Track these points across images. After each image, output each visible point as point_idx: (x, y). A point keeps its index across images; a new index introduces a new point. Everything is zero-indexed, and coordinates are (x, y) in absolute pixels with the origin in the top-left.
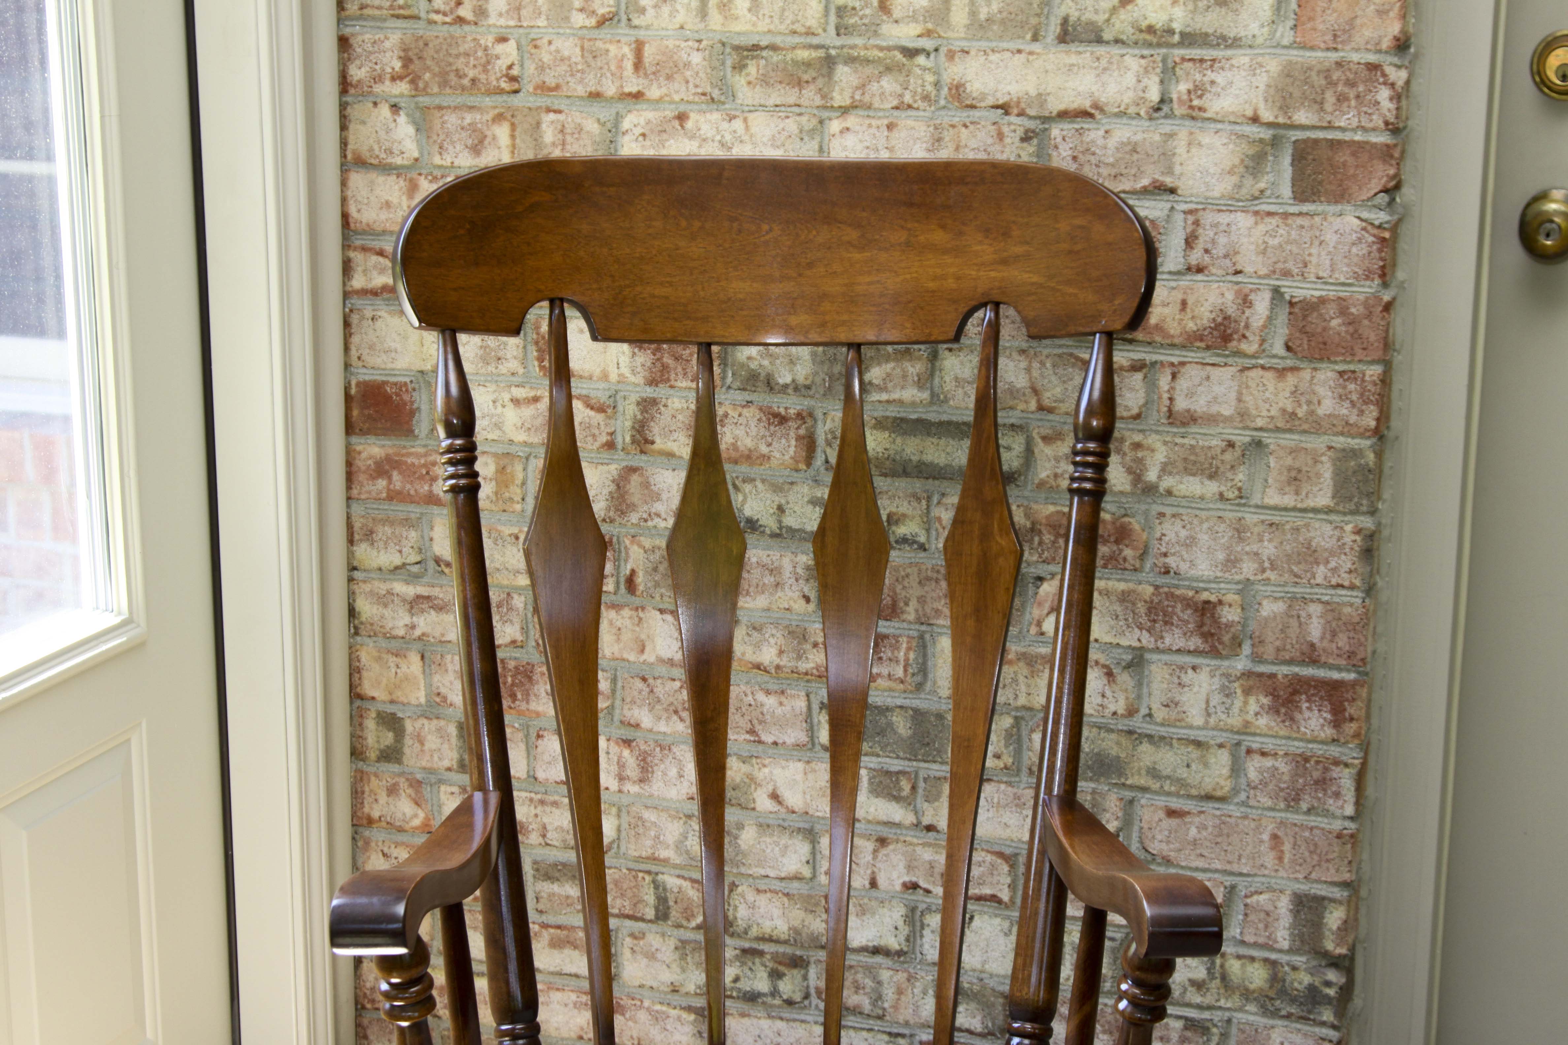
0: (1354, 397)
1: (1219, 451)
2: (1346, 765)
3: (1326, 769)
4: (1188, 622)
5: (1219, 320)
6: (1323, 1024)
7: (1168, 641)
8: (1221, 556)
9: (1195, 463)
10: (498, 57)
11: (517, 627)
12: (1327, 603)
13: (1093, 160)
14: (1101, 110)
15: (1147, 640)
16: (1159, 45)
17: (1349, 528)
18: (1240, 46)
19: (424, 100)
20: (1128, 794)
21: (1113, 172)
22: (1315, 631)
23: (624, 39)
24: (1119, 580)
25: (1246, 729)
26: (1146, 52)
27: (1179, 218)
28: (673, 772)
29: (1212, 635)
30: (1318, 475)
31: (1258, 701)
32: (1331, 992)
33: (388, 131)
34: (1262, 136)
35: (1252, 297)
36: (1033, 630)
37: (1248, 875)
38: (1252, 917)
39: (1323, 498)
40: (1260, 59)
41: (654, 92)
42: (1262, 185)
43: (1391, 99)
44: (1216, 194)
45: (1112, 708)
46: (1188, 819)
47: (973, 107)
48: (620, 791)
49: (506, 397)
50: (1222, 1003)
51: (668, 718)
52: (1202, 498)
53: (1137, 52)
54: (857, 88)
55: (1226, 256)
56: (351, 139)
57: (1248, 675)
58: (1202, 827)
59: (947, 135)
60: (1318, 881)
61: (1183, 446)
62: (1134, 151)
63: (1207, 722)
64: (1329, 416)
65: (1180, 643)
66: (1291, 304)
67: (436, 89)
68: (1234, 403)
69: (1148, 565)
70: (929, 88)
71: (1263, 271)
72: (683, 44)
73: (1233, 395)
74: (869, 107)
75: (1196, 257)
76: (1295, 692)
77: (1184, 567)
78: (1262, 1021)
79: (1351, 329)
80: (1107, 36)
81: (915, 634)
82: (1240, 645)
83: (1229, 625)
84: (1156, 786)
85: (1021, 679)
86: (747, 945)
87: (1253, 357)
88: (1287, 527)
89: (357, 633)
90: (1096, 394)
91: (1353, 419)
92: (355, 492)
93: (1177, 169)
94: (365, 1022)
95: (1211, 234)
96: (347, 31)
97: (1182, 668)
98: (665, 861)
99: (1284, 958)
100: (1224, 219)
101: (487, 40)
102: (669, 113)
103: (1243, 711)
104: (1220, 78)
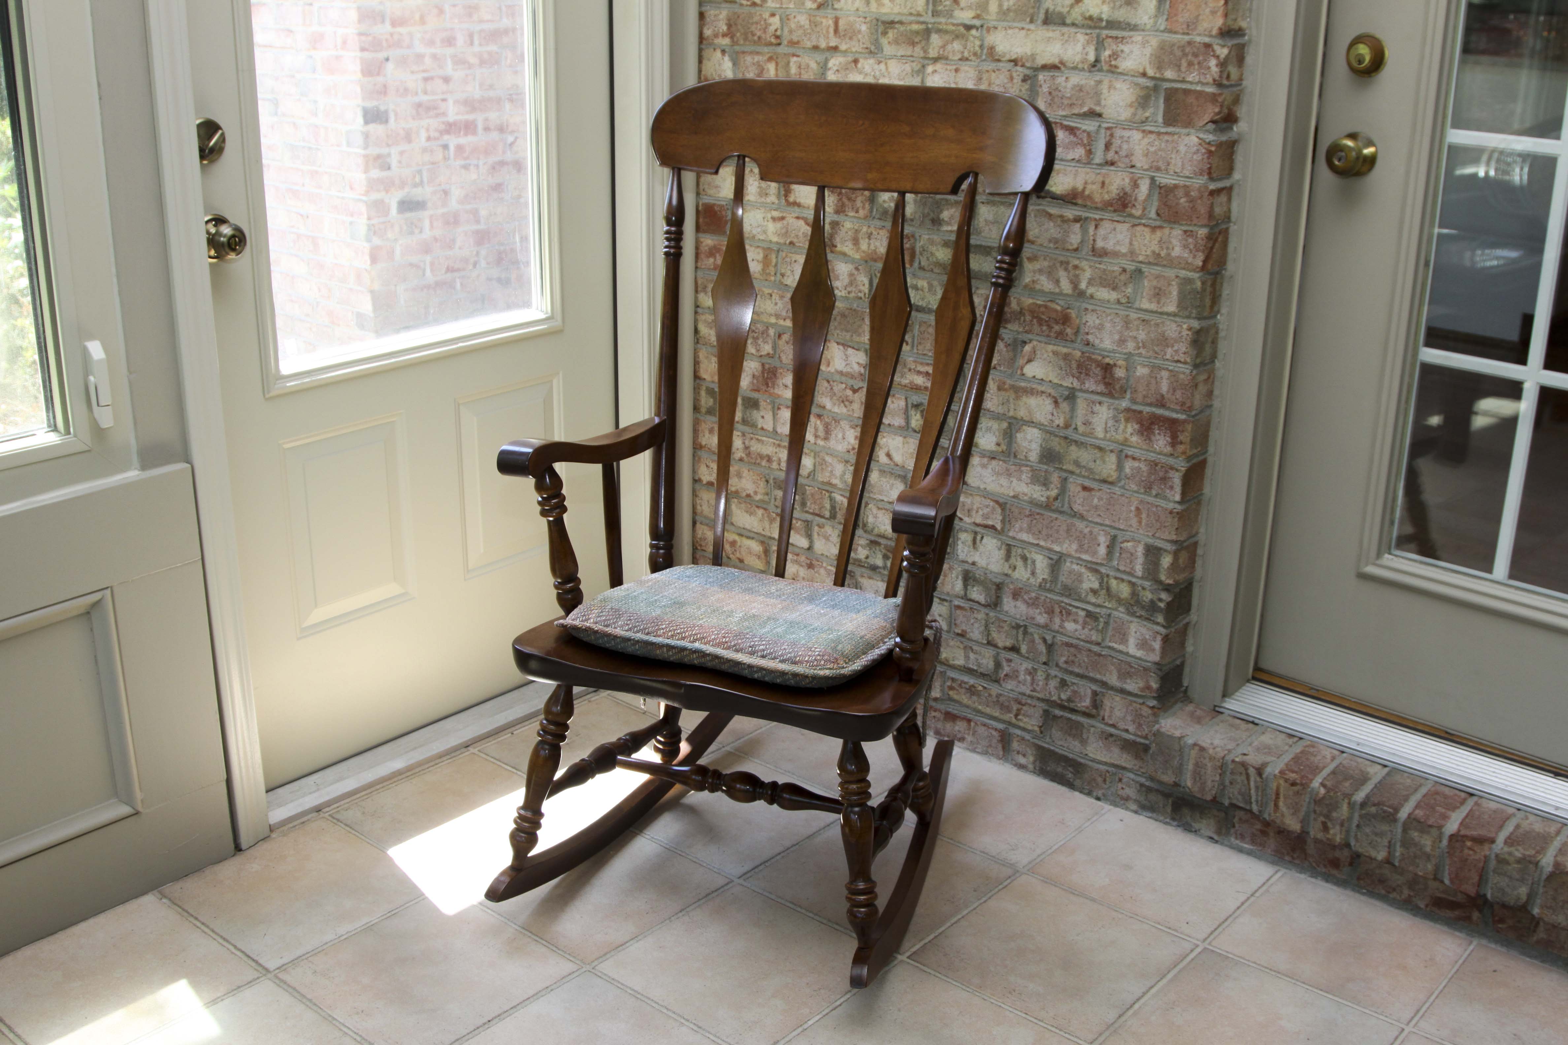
0: (1192, 247)
1: (1117, 274)
2: (1177, 470)
3: (1166, 472)
4: (1097, 375)
5: (1121, 194)
6: (1158, 624)
7: (1087, 385)
8: (1116, 337)
9: (1105, 280)
10: (770, 25)
11: (770, 346)
12: (1171, 371)
13: (1060, 94)
14: (1064, 65)
15: (1076, 384)
16: (1095, 28)
17: (1185, 326)
18: (1137, 30)
19: (737, 48)
20: (1064, 475)
21: (1070, 102)
22: (1164, 387)
23: (829, 16)
24: (1064, 347)
25: (1125, 443)
26: (1088, 31)
27: (1103, 131)
28: (840, 436)
29: (1110, 384)
30: (1170, 293)
31: (1132, 426)
32: (1162, 605)
33: (720, 65)
34: (1148, 84)
35: (1139, 182)
36: (1019, 372)
37: (1123, 530)
38: (1123, 555)
39: (1172, 308)
40: (1147, 38)
41: (843, 47)
42: (1147, 114)
43: (1217, 66)
44: (1123, 118)
45: (1057, 422)
46: (1093, 493)
47: (999, 61)
48: (815, 444)
49: (769, 216)
50: (1106, 604)
51: (839, 405)
52: (1108, 301)
53: (1083, 31)
54: (941, 47)
55: (1126, 156)
56: (704, 68)
57: (1128, 410)
58: (1100, 499)
59: (985, 76)
60: (1159, 538)
61: (1099, 269)
62: (1081, 90)
63: (1105, 436)
64: (1178, 257)
65: (1093, 387)
66: (1160, 188)
67: (742, 42)
68: (1128, 245)
69: (1079, 340)
70: (977, 48)
71: (1146, 167)
72: (858, 20)
73: (1127, 241)
75: (1110, 156)
76: (1152, 423)
77: (1097, 342)
78: (1127, 617)
79: (1191, 205)
80: (1068, 21)
82: (1125, 392)
83: (1119, 379)
84: (1078, 471)
85: (1011, 400)
86: (873, 538)
87: (1139, 218)
88: (1152, 323)
89: (698, 342)
90: (1013, 228)
91: (1190, 260)
92: (699, 264)
93: (1103, 102)
94: (698, 556)
95: (1119, 142)
96: (704, 9)
97: (1093, 402)
98: (834, 486)
99: (1139, 582)
100: (1126, 134)
101: (766, 15)
102: (850, 59)
103: (1124, 431)
104: (1126, 48)
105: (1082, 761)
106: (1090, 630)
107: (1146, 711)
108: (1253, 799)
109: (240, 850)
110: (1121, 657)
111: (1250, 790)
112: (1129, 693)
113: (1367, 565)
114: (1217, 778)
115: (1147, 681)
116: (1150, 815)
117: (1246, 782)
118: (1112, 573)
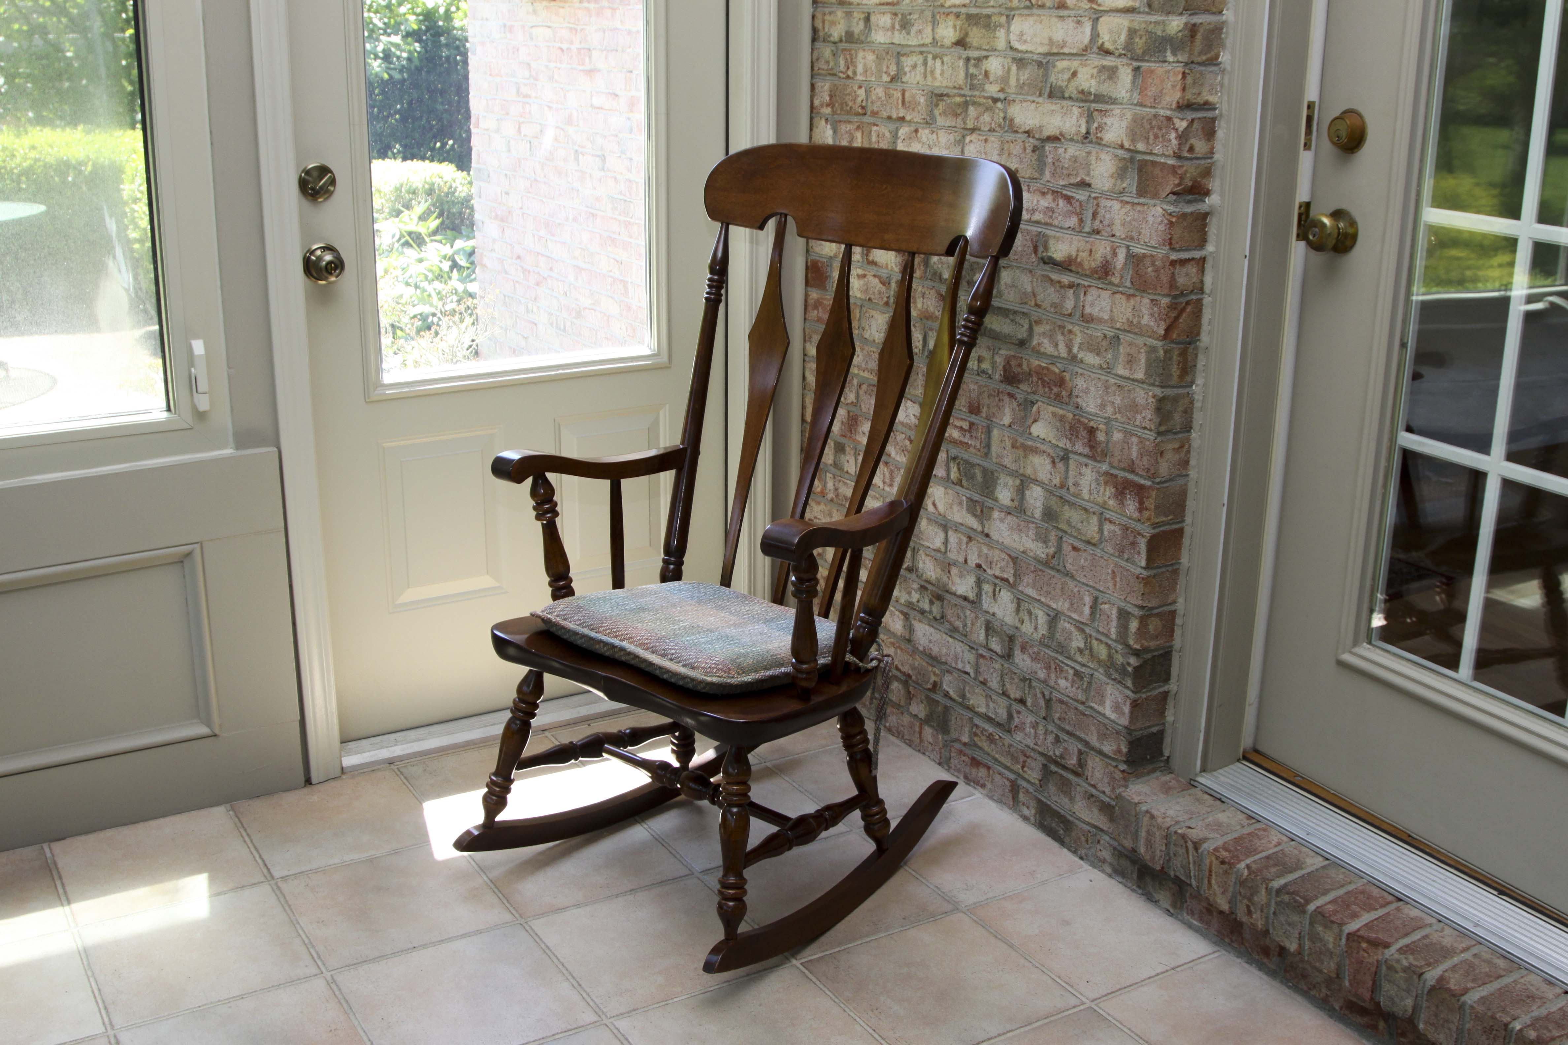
0: (1156, 315)
1: (1100, 340)
2: (1143, 536)
3: (1135, 537)
4: (1085, 438)
5: (1104, 262)
6: (1128, 688)
7: (1077, 447)
8: (1099, 401)
9: (1091, 345)
10: (859, 96)
11: (854, 395)
12: (1139, 437)
13: (1061, 165)
14: (1064, 138)
15: (1069, 445)
16: (1085, 101)
17: (1151, 394)
18: (1117, 104)
19: (836, 117)
20: (1060, 534)
21: (1068, 172)
22: (1134, 454)
23: (899, 89)
24: (1060, 408)
25: (1104, 506)
26: (1081, 105)
27: (1091, 201)
29: (1094, 447)
30: (1140, 360)
31: (1110, 490)
32: (1130, 669)
33: (824, 132)
34: (1125, 156)
35: (1118, 251)
36: (1028, 431)
37: (1102, 592)
38: (1102, 617)
39: (1140, 375)
40: (1124, 111)
41: (908, 118)
42: (1125, 185)
43: (1176, 138)
44: (1106, 189)
45: (1054, 482)
46: (1080, 554)
47: (1017, 132)
50: (1090, 664)
52: (1093, 366)
53: (1077, 104)
54: (976, 119)
55: (1109, 225)
56: (813, 133)
57: (1107, 473)
58: (1086, 560)
59: (1006, 147)
60: (1129, 602)
61: (1087, 334)
62: (1076, 161)
63: (1090, 498)
64: (1146, 325)
65: (1081, 450)
66: (1134, 257)
67: (839, 112)
68: (1109, 312)
69: (1071, 403)
70: (1001, 120)
71: (1123, 236)
72: (918, 92)
73: (1109, 308)
74: (979, 130)
75: (1097, 223)
76: (1125, 488)
77: (1084, 405)
78: (1104, 679)
79: (1156, 275)
80: (1067, 95)
81: (985, 424)
82: (1105, 456)
83: (1101, 443)
84: (1069, 531)
85: (1022, 458)
86: (923, 583)
87: (1117, 286)
88: (1126, 389)
89: (805, 389)
90: (981, 290)
91: (1155, 329)
92: (807, 316)
93: (1092, 173)
95: (1103, 212)
96: (814, 81)
97: (1081, 464)
99: (1114, 645)
100: (1109, 203)
101: (856, 88)
102: (913, 129)
103: (1104, 495)
104: (1108, 121)
105: (1071, 819)
106: (1078, 688)
107: (1118, 775)
108: (1192, 874)
109: (311, 784)
110: (1100, 718)
111: (1189, 863)
112: (1105, 755)
113: (1344, 653)
114: (1164, 848)
115: (1119, 745)
116: (1121, 880)
117: (1186, 855)
118: (1094, 634)
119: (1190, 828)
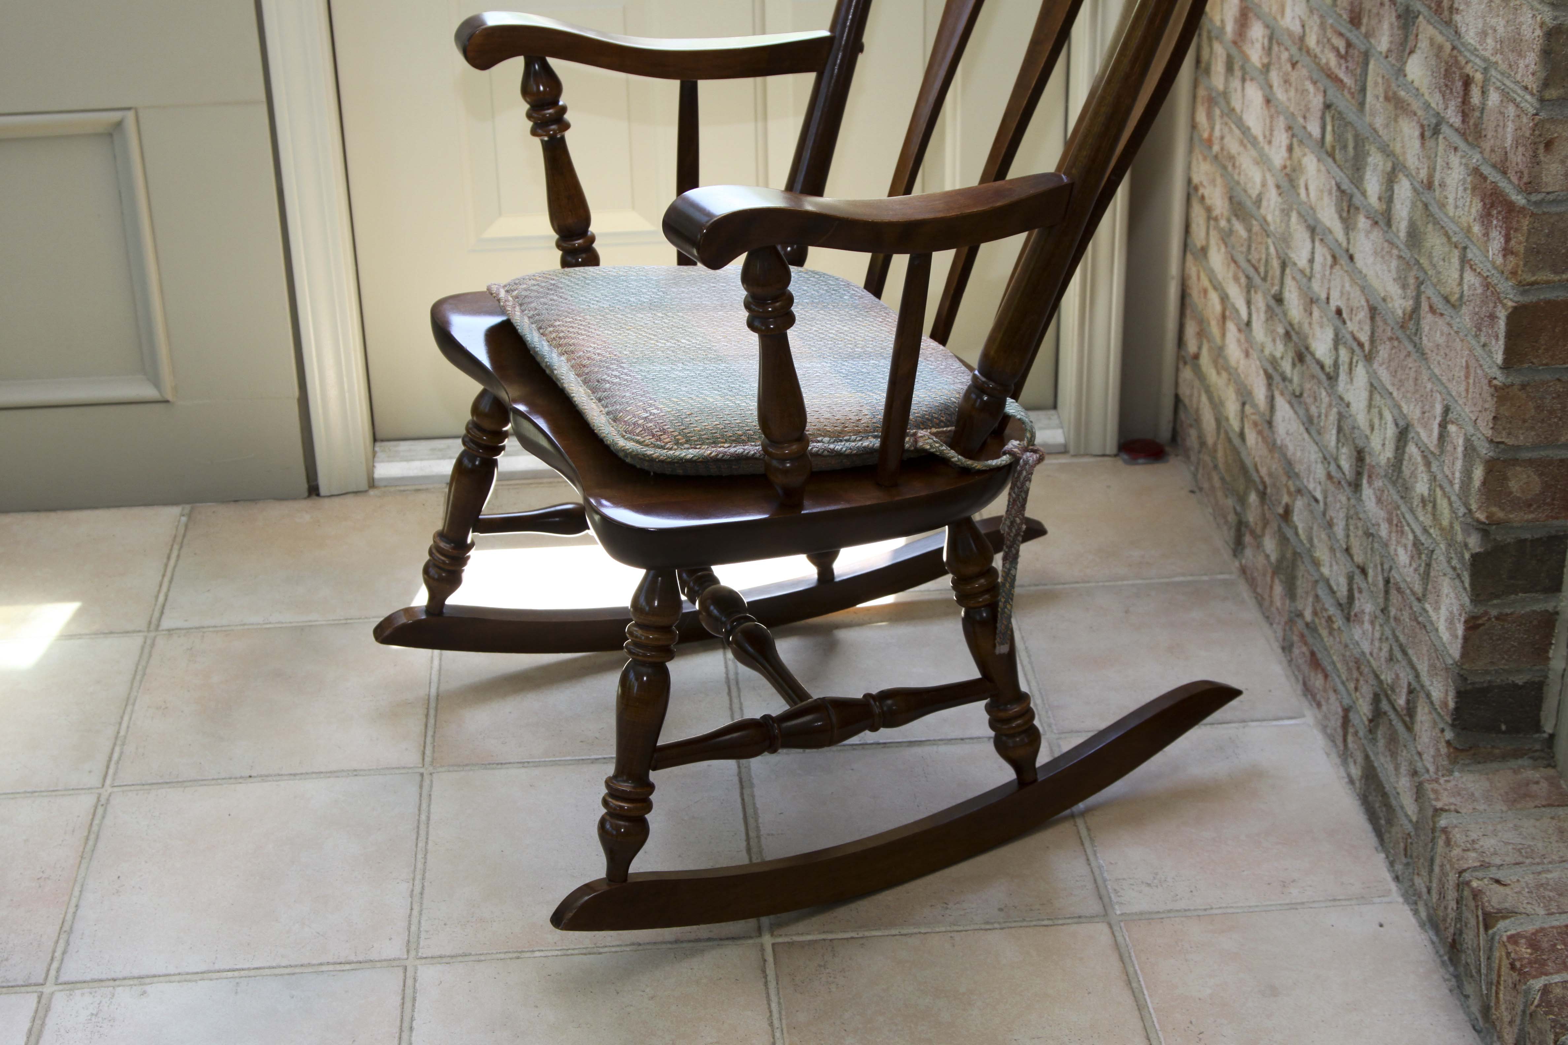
2: (1504, 305)
3: (1496, 304)
4: (1459, 94)
6: (1465, 589)
7: (1449, 112)
8: (1480, 25)
12: (1518, 105)
15: (1441, 106)
17: (1539, 18)
20: (1420, 274)
22: (1509, 137)
24: (1439, 31)
25: (1468, 233)
29: (1466, 115)
31: (1477, 203)
37: (1454, 399)
45: (1422, 173)
46: (1437, 319)
50: (1431, 530)
63: (1454, 214)
65: (1453, 117)
69: (1451, 23)
76: (1493, 204)
78: (1444, 562)
81: (1363, 48)
82: (1478, 134)
83: (1475, 108)
84: (1429, 272)
97: (1450, 146)
99: (1456, 503)
103: (1470, 211)
105: (1393, 801)
106: (1416, 570)
107: (1444, 748)
109: (318, 495)
110: (1433, 635)
111: (1479, 949)
112: (1434, 706)
114: (1456, 905)
115: (1447, 692)
117: (1476, 931)
118: (1439, 476)
119: (1498, 881)
